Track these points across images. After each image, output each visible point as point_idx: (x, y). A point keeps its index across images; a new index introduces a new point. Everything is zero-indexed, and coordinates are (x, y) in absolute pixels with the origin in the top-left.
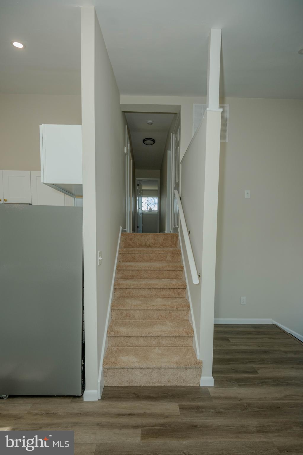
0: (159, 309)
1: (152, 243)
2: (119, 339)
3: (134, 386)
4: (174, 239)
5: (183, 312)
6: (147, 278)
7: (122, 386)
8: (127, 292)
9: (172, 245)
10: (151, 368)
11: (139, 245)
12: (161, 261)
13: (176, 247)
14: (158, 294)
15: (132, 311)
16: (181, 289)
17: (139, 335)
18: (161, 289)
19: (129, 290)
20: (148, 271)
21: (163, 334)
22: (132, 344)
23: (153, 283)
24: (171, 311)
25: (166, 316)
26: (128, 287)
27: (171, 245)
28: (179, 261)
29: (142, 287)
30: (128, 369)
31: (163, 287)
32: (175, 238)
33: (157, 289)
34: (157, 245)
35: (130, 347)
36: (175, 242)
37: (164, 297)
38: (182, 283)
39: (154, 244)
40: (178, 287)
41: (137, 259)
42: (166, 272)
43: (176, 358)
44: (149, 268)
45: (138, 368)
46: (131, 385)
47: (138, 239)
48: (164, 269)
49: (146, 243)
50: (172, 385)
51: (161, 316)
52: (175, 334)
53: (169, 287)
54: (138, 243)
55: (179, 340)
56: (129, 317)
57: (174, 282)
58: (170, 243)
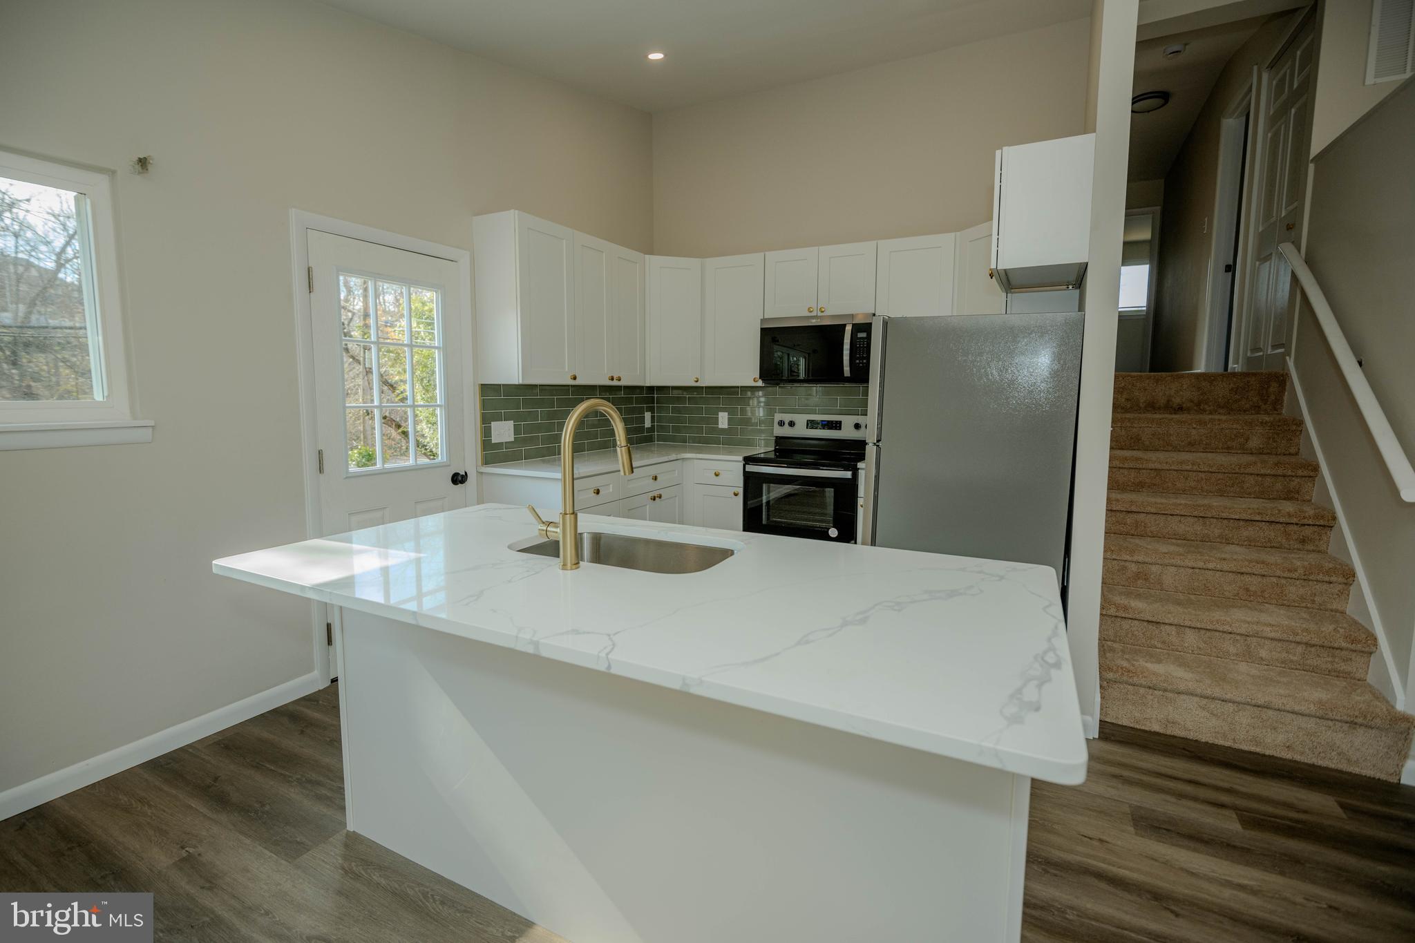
0: (1244, 570)
1: (1192, 401)
2: (1126, 625)
3: (1178, 735)
4: (1271, 389)
5: (1325, 586)
6: (1184, 491)
7: (1143, 728)
8: (1129, 522)
9: (1263, 407)
10: (1234, 702)
11: (1145, 407)
12: (1228, 450)
13: (1276, 412)
14: (1231, 535)
15: (1154, 568)
16: (1316, 528)
17: (1187, 623)
18: (1242, 523)
19: (1135, 516)
20: (1190, 473)
21: (1268, 632)
22: (1164, 642)
23: (1215, 504)
24: (1283, 581)
25: (1263, 592)
26: (1134, 508)
27: (1259, 407)
28: (1293, 450)
29: (1178, 512)
30: (1165, 690)
31: (1249, 517)
32: (1274, 387)
33: (1225, 521)
34: (1206, 406)
35: (1157, 648)
36: (1273, 397)
37: (1250, 543)
38: (1317, 511)
39: (1199, 404)
40: (1306, 521)
41: (1147, 443)
42: (1251, 479)
43: (1319, 694)
44: (1193, 464)
45: (1196, 695)
46: (1169, 732)
47: (1145, 390)
48: (1246, 472)
49: (1168, 401)
50: (1298, 758)
51: (1247, 590)
52: (1308, 638)
53: (1273, 519)
54: (1142, 401)
55: (1319, 656)
56: (1144, 582)
57: (1289, 507)
58: (1254, 399)
